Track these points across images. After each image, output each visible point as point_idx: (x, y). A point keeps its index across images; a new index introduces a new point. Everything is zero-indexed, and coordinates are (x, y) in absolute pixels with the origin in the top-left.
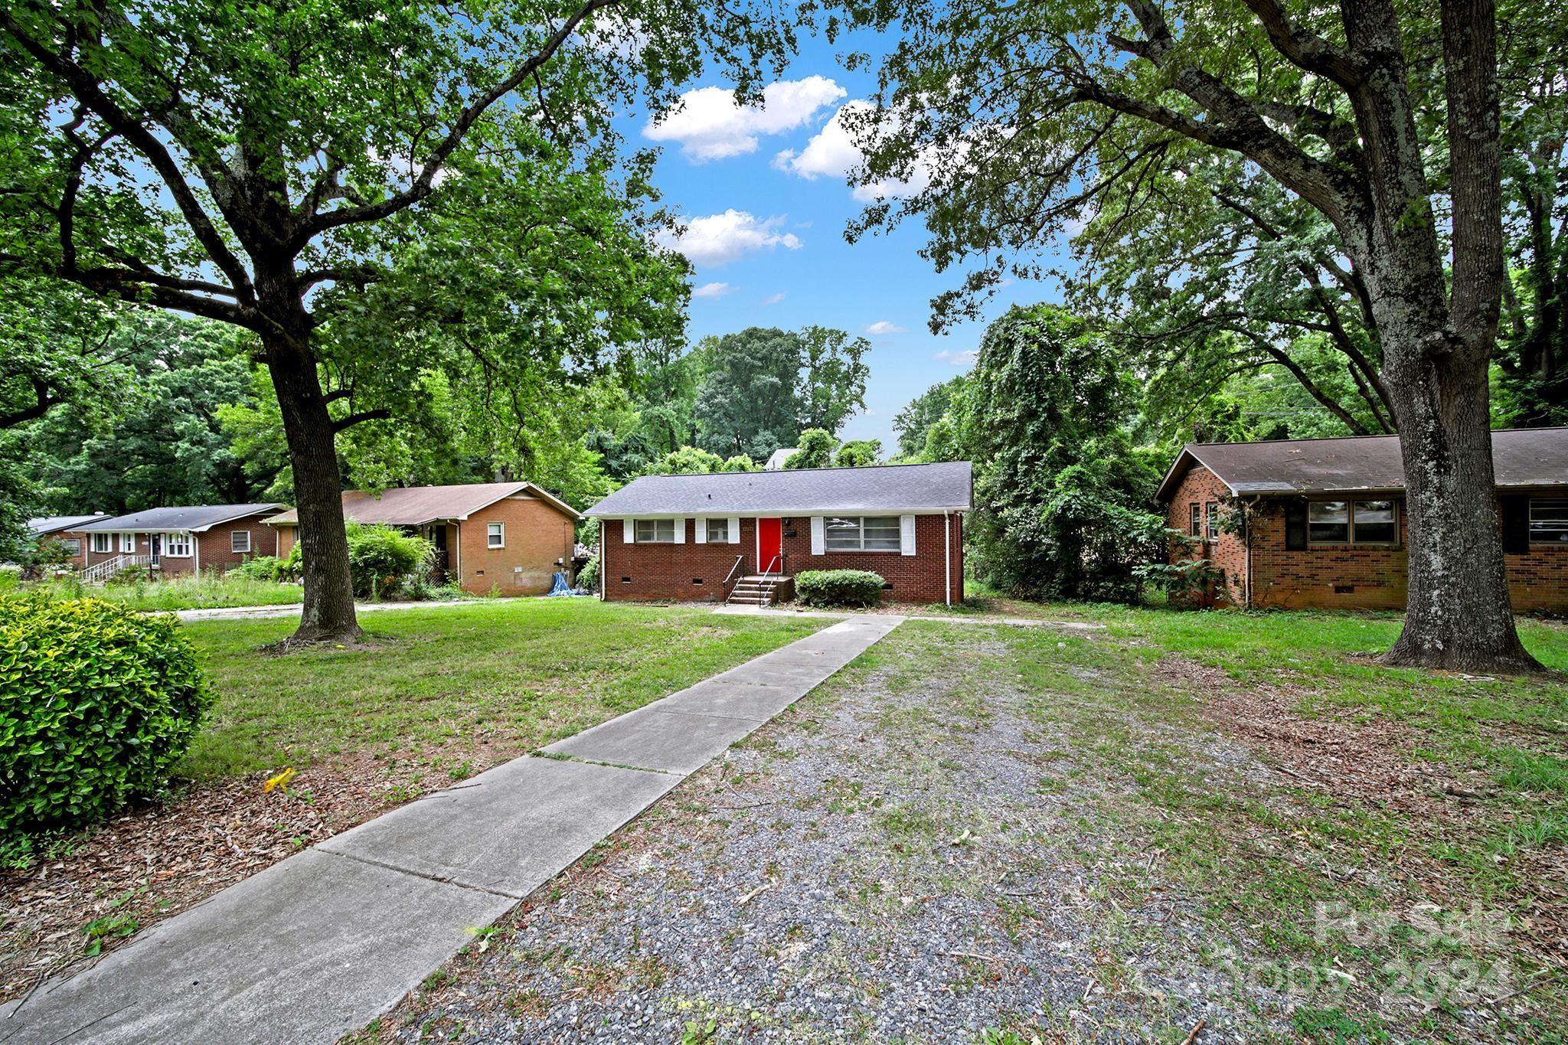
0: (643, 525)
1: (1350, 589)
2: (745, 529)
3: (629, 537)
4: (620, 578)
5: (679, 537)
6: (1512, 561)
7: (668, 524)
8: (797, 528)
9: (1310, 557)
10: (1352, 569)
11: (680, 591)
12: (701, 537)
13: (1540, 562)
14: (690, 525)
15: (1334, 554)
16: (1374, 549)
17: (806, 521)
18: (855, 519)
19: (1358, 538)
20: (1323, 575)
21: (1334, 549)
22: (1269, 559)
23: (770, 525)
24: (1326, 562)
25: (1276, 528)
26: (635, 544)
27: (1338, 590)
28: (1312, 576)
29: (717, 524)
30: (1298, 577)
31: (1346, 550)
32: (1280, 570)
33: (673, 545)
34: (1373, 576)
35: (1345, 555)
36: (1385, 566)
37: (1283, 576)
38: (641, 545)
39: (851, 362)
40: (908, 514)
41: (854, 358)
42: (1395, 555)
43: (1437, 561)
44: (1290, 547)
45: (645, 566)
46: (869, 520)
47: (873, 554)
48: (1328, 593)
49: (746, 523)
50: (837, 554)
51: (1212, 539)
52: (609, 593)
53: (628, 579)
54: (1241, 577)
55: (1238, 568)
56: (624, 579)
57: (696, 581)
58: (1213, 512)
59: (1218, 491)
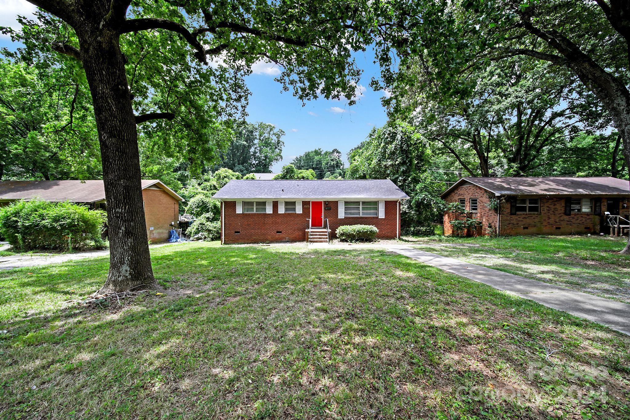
0: (247, 204)
1: (527, 228)
2: (305, 206)
3: (239, 210)
4: (233, 232)
5: (269, 210)
6: (566, 218)
7: (262, 204)
8: (332, 206)
9: (517, 217)
10: (528, 221)
11: (269, 237)
12: (281, 210)
13: (573, 218)
14: (275, 205)
15: (523, 216)
16: (534, 214)
17: (336, 203)
18: (358, 203)
19: (529, 211)
20: (520, 223)
21: (524, 214)
22: (505, 218)
23: (317, 205)
24: (521, 219)
25: (507, 208)
26: (243, 214)
27: (524, 228)
28: (517, 224)
29: (290, 204)
30: (514, 224)
31: (527, 215)
32: (508, 222)
33: (266, 214)
34: (533, 223)
35: (527, 216)
36: (536, 220)
37: (509, 224)
38: (246, 215)
39: (276, 139)
40: (382, 200)
41: (277, 138)
42: (539, 216)
44: (511, 214)
45: (248, 225)
46: (364, 203)
47: (366, 218)
48: (521, 230)
49: (305, 204)
50: (350, 218)
51: (474, 211)
52: (226, 240)
53: (239, 232)
54: (493, 224)
55: (491, 222)
56: (236, 232)
57: (278, 232)
58: (474, 201)
59: (478, 195)
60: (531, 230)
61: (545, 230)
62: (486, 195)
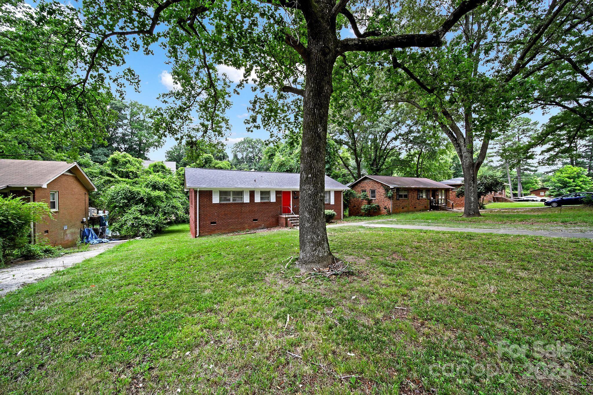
0: (223, 194)
2: (278, 196)
3: (216, 200)
4: (209, 222)
5: (246, 199)
6: (418, 201)
7: (239, 193)
9: (399, 202)
10: (404, 204)
11: (246, 225)
12: (258, 199)
14: (252, 194)
16: (406, 199)
19: (404, 197)
20: (401, 205)
21: (402, 199)
22: (395, 202)
24: (401, 203)
25: (395, 196)
26: (219, 204)
27: (402, 208)
28: (399, 206)
29: (265, 194)
33: (243, 203)
34: (406, 205)
35: (403, 201)
36: (407, 203)
37: (396, 206)
38: (223, 204)
40: (332, 190)
42: (408, 201)
43: (472, 199)
44: (397, 200)
45: (225, 215)
49: (278, 192)
51: (373, 198)
52: (201, 232)
53: (215, 223)
54: (387, 207)
55: (386, 205)
56: (212, 223)
57: (254, 220)
58: (373, 192)
59: (376, 187)
60: (405, 209)
61: (411, 209)
62: (382, 187)
